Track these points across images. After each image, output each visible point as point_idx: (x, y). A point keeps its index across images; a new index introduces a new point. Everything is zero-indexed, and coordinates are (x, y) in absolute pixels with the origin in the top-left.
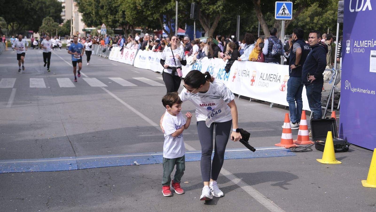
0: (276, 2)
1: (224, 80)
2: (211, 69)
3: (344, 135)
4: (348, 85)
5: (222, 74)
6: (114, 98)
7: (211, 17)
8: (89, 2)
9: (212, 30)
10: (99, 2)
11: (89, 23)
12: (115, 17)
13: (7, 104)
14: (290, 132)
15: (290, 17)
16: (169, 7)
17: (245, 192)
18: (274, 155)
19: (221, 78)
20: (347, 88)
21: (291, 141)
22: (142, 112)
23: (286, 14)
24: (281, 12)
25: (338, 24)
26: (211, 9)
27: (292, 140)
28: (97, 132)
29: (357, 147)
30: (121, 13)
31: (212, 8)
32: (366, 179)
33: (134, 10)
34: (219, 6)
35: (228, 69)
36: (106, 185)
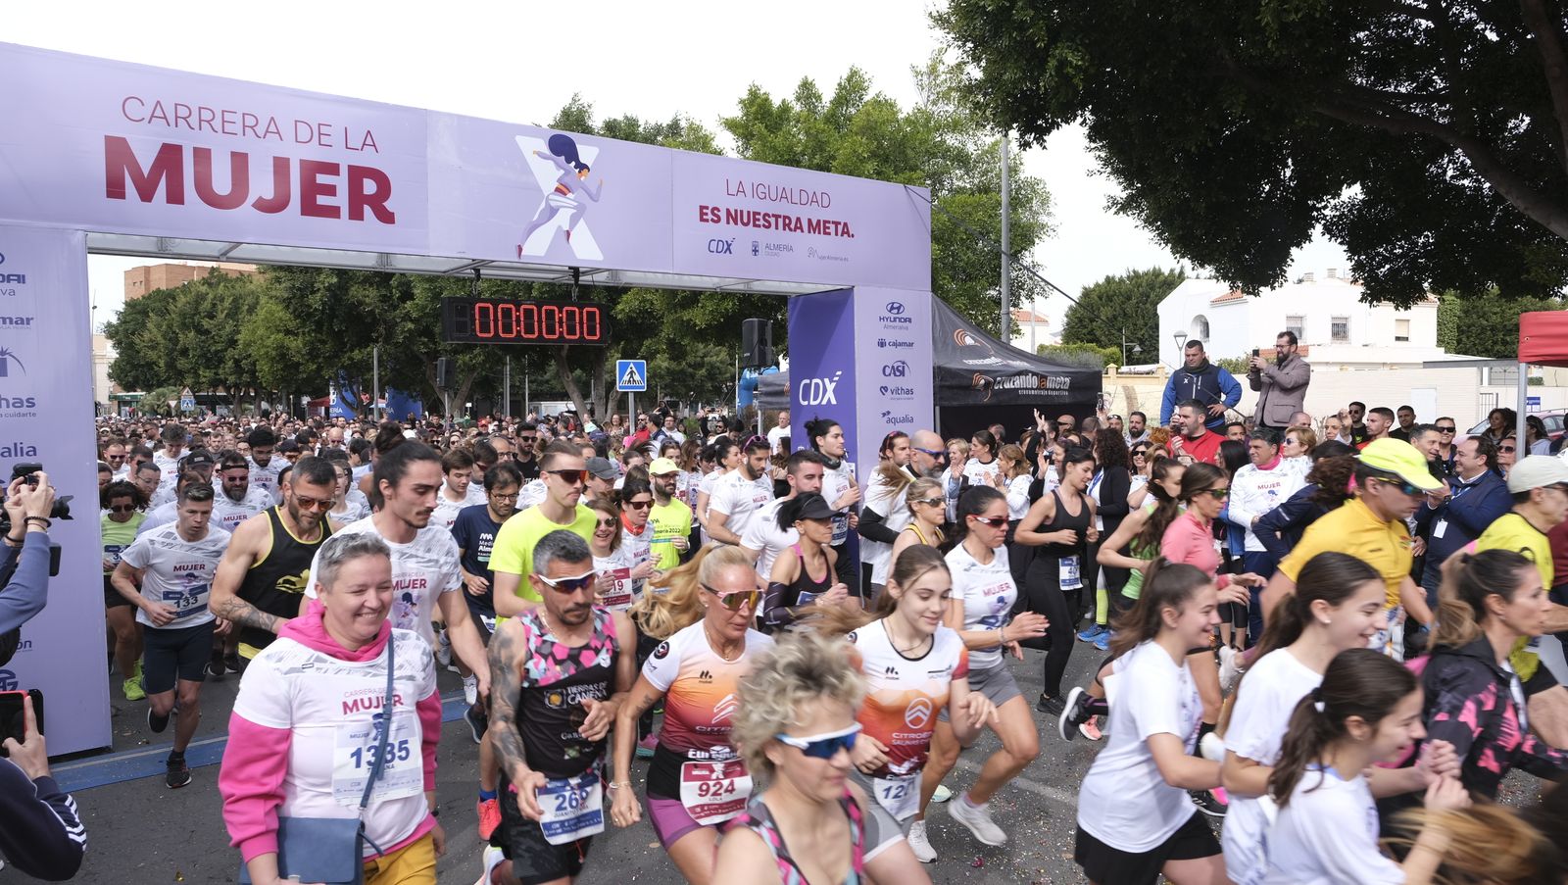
0: (618, 361)
8: (151, 340)
10: (175, 341)
11: (128, 382)
12: (216, 374)
15: (643, 386)
16: (357, 355)
23: (635, 381)
24: (626, 378)
26: (460, 362)
30: (230, 363)
31: (463, 359)
33: (278, 362)
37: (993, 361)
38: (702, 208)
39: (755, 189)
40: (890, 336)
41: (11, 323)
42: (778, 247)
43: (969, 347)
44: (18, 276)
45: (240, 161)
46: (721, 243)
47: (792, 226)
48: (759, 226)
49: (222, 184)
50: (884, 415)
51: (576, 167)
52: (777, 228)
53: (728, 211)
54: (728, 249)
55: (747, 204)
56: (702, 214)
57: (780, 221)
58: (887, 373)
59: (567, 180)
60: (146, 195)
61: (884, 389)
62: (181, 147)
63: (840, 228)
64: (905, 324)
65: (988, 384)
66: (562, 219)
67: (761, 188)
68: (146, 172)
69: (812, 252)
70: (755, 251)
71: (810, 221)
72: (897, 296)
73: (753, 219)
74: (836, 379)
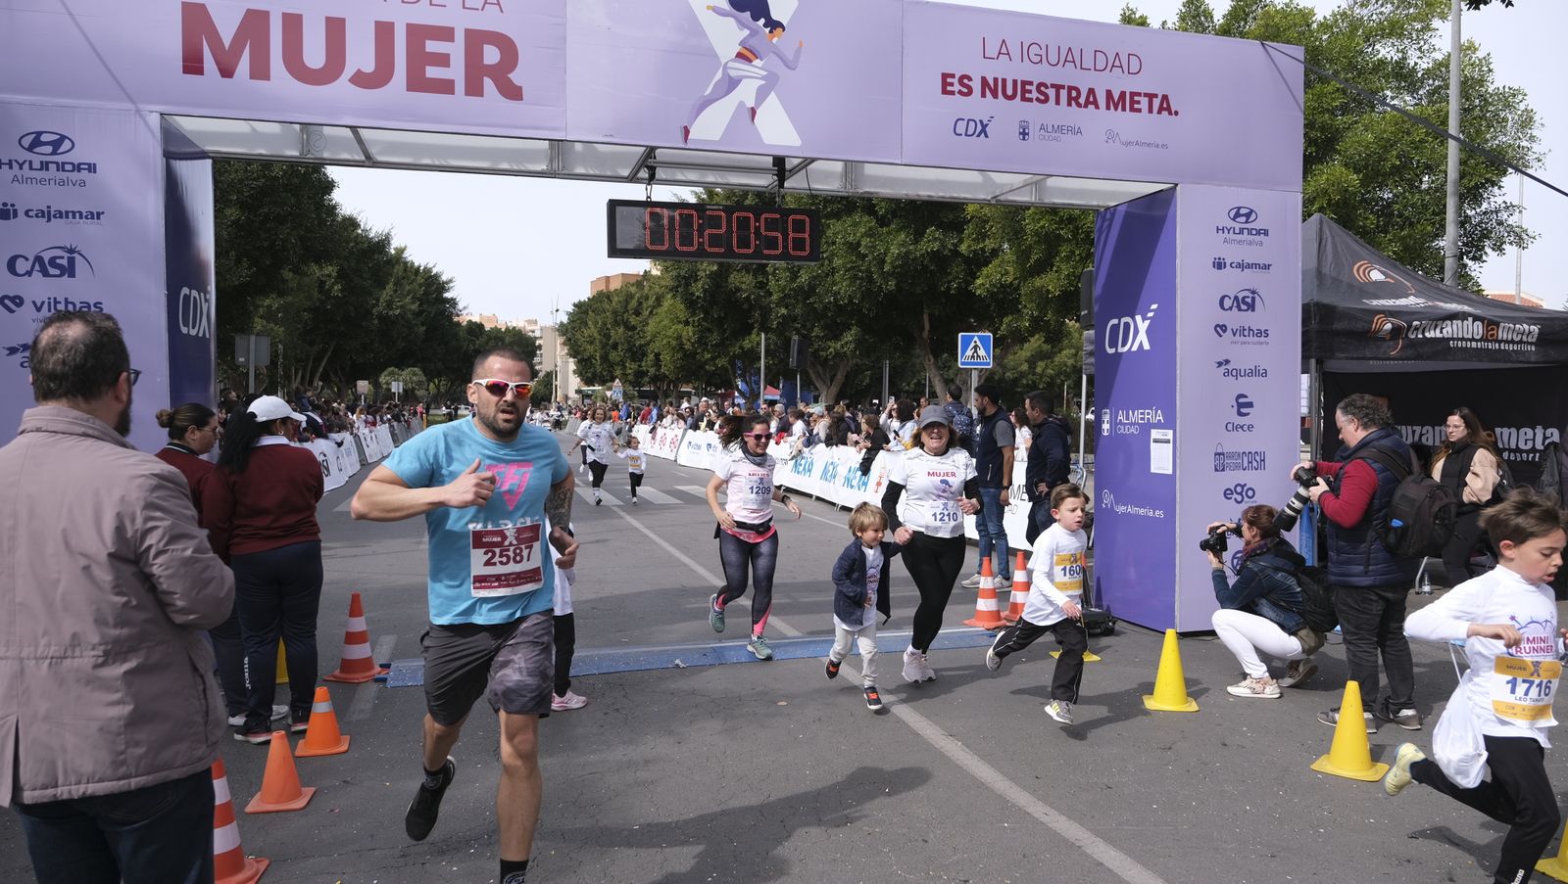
0: (960, 335)
1: (859, 489)
2: (831, 468)
3: (1105, 604)
4: (1108, 499)
5: (855, 478)
6: (636, 528)
7: (831, 363)
8: (590, 337)
9: (834, 390)
11: (588, 377)
12: (640, 366)
13: (420, 543)
14: (994, 597)
15: (988, 364)
16: (747, 345)
17: (904, 722)
18: (963, 644)
19: (852, 487)
20: (1106, 504)
21: (996, 615)
22: (691, 558)
23: (979, 356)
24: (969, 353)
25: (1084, 377)
26: (831, 349)
27: (998, 612)
28: (601, 598)
29: (1130, 625)
30: (651, 357)
31: (834, 346)
32: (1152, 694)
33: (678, 352)
34: (847, 343)
35: (865, 467)
36: (617, 710)
37: (1411, 301)
38: (945, 76)
39: (1025, 51)
40: (1231, 254)
41: (81, 218)
42: (1060, 129)
43: (1376, 282)
44: (89, 165)
45: (336, 29)
46: (972, 124)
47: (1082, 100)
48: (1031, 100)
49: (314, 55)
50: (1220, 364)
51: (765, 26)
52: (1058, 102)
53: (984, 80)
54: (983, 131)
55: (1012, 70)
56: (945, 84)
57: (1064, 94)
58: (1228, 303)
59: (753, 43)
60: (227, 72)
61: (1221, 328)
62: (267, 14)
63: (1156, 102)
64: (1257, 238)
65: (1396, 332)
66: (746, 93)
67: (1034, 49)
68: (227, 41)
69: (1111, 136)
70: (1024, 134)
71: (1109, 94)
72: (1246, 198)
73: (1021, 90)
74: (1150, 315)
